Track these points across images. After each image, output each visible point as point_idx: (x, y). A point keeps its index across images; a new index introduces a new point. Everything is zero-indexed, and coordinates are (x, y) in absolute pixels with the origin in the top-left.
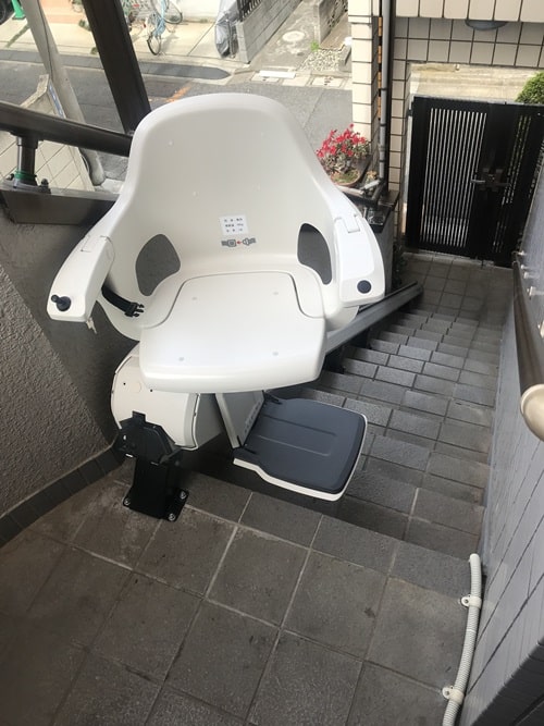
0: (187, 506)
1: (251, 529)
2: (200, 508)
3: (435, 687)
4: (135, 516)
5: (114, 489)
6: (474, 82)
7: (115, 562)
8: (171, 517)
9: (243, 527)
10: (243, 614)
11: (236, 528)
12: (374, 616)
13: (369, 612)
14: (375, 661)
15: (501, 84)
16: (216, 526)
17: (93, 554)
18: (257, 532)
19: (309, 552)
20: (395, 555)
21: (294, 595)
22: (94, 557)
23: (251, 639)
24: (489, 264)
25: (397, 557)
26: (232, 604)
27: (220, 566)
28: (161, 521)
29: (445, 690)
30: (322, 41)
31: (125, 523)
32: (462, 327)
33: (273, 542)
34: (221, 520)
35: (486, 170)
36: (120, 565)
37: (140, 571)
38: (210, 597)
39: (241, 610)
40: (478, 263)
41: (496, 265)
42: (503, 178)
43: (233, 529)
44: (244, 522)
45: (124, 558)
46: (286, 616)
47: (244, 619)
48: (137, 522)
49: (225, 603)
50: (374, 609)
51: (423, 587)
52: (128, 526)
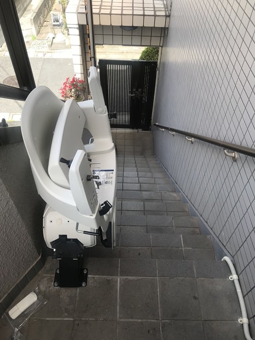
0: (89, 276)
1: (126, 277)
2: (97, 275)
3: (234, 320)
4: (63, 290)
5: (46, 279)
6: (112, 52)
7: (62, 319)
8: (84, 284)
9: (122, 277)
10: (140, 321)
11: (119, 279)
12: (197, 298)
13: (195, 298)
14: (206, 319)
15: (123, 53)
16: (108, 281)
17: (47, 319)
18: (129, 278)
19: (158, 280)
20: (194, 268)
21: (159, 302)
22: (48, 320)
23: (149, 332)
24: (140, 130)
25: (196, 268)
26: (132, 318)
27: (118, 300)
28: (78, 289)
29: (239, 320)
30: (37, 35)
31: (59, 296)
32: (139, 159)
33: (140, 280)
34: (110, 278)
35: (134, 90)
36: (65, 319)
37: (78, 319)
38: (120, 318)
39: (137, 319)
40: (136, 131)
41: (143, 130)
42: (142, 92)
43: (117, 280)
44: (121, 275)
45: (66, 315)
46: (160, 314)
47: (142, 323)
48: (66, 293)
49: (128, 319)
50: (196, 296)
51: (212, 278)
52: (61, 297)
